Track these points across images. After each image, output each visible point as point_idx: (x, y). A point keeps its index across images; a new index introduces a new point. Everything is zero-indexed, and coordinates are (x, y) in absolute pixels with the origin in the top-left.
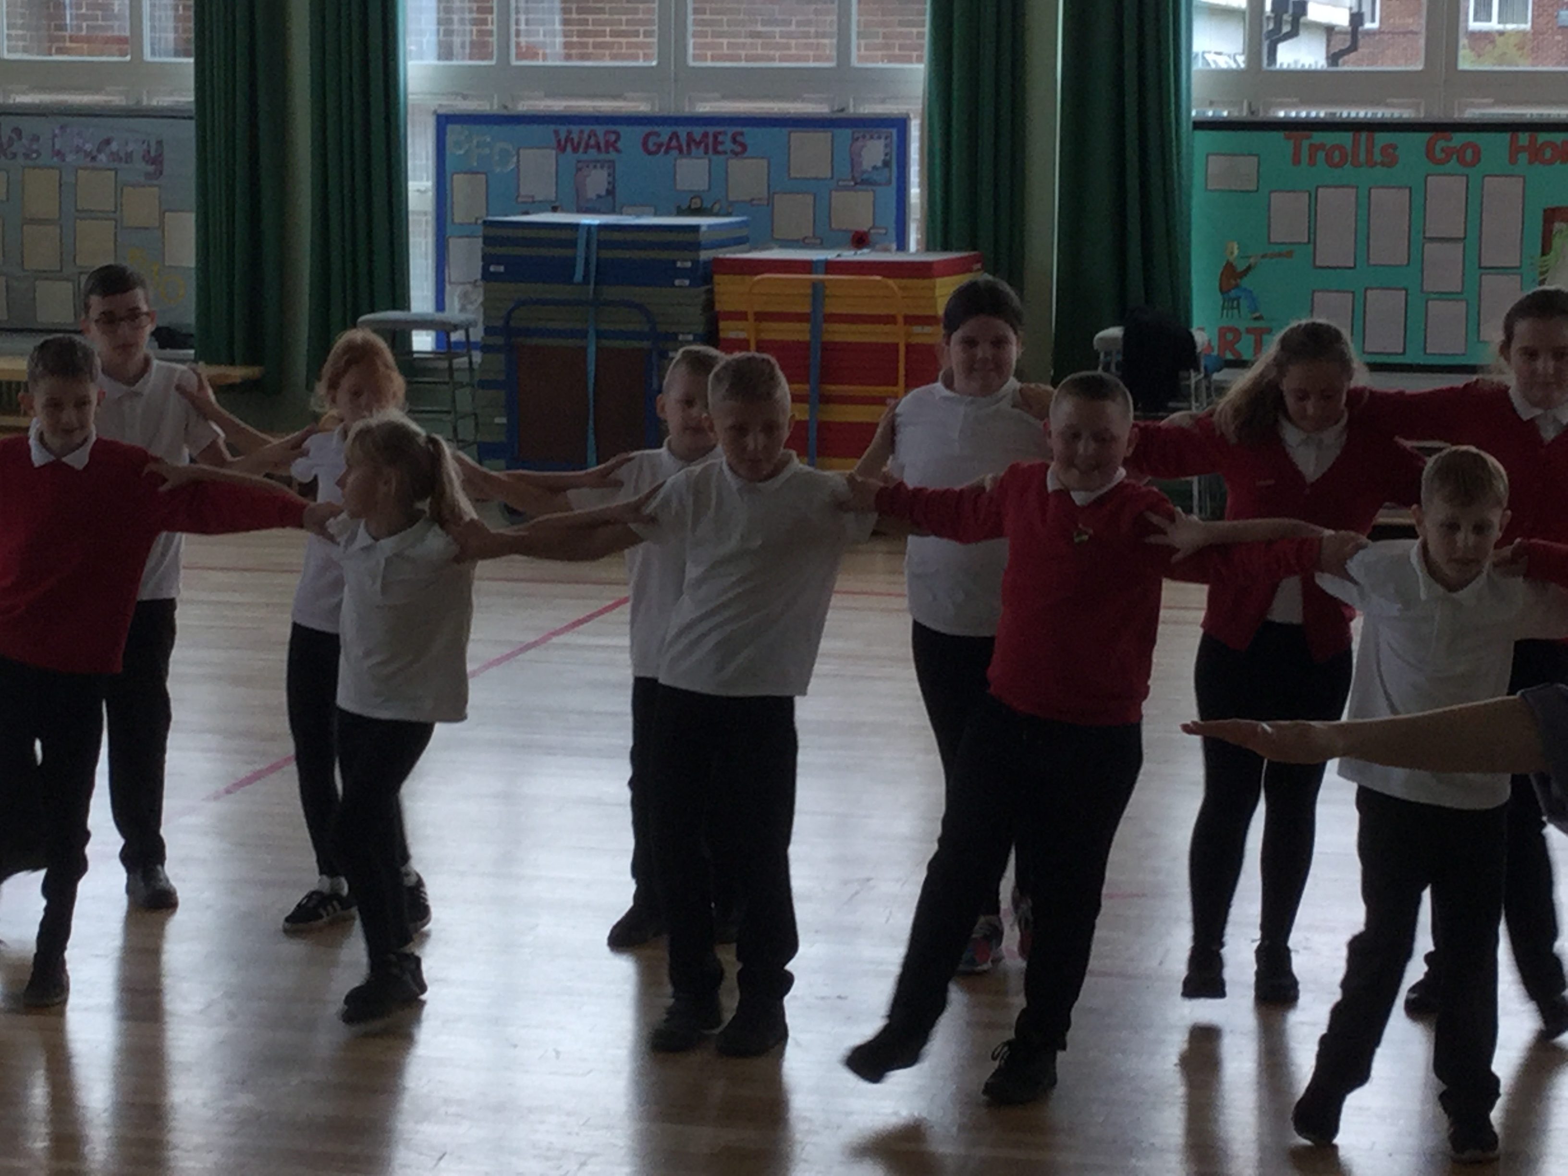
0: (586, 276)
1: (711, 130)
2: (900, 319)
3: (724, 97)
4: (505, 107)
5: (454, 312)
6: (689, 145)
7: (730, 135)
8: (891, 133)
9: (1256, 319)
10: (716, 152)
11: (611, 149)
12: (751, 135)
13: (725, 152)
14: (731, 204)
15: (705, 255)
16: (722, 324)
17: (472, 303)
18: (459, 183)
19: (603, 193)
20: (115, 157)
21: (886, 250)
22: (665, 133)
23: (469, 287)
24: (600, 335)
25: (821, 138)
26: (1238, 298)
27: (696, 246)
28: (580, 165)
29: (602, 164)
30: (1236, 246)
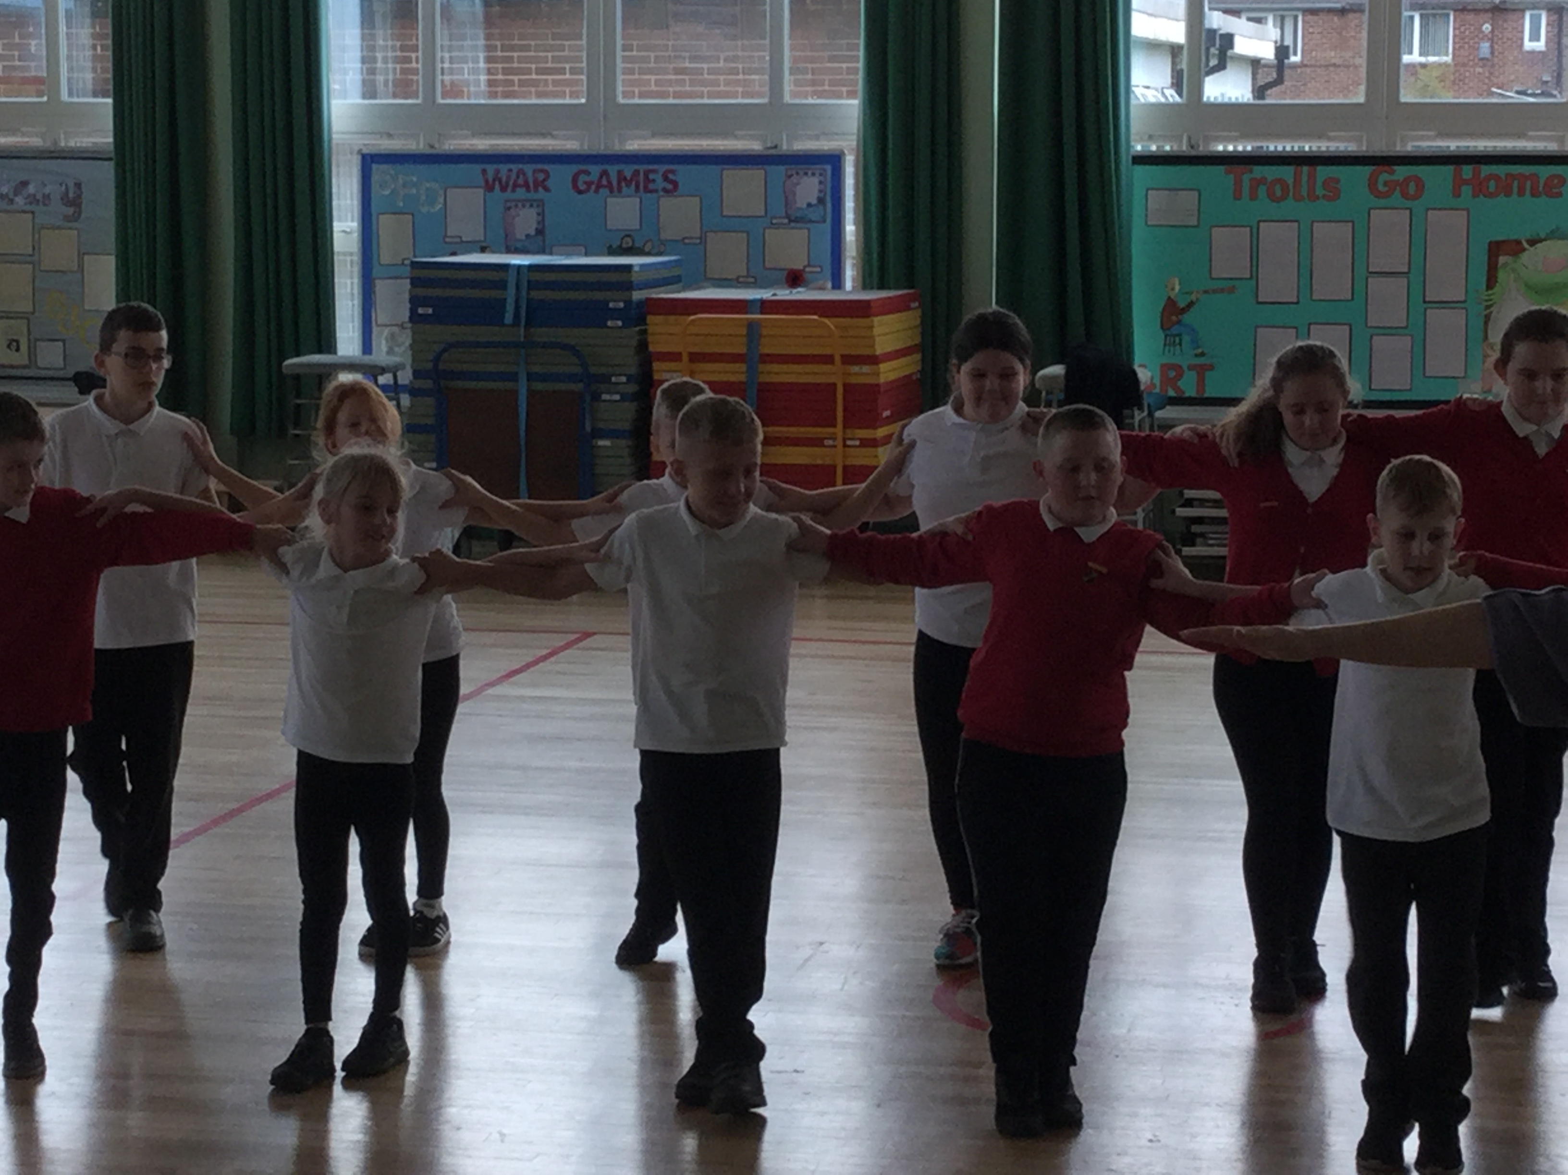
0: (517, 315)
1: (642, 168)
2: (838, 359)
3: (654, 135)
4: (432, 147)
5: (381, 355)
6: (619, 183)
7: (661, 173)
8: (825, 170)
9: (1196, 355)
10: (647, 190)
11: (540, 189)
12: (683, 173)
13: (656, 191)
14: (663, 243)
15: (637, 295)
16: (656, 365)
17: (399, 346)
18: (385, 224)
19: (533, 233)
20: (33, 200)
21: (822, 288)
22: (595, 170)
23: (396, 329)
24: (530, 377)
25: (756, 174)
26: (1180, 335)
27: (629, 286)
28: (508, 204)
29: (531, 203)
30: (1177, 282)
